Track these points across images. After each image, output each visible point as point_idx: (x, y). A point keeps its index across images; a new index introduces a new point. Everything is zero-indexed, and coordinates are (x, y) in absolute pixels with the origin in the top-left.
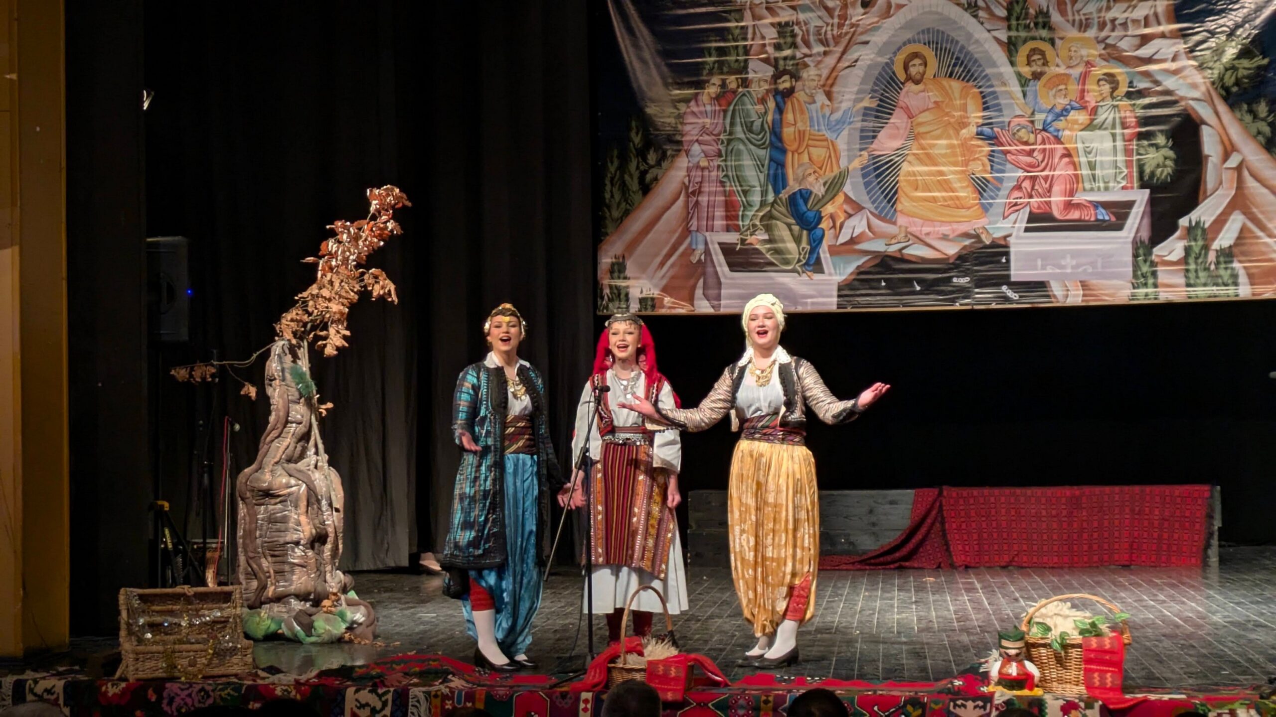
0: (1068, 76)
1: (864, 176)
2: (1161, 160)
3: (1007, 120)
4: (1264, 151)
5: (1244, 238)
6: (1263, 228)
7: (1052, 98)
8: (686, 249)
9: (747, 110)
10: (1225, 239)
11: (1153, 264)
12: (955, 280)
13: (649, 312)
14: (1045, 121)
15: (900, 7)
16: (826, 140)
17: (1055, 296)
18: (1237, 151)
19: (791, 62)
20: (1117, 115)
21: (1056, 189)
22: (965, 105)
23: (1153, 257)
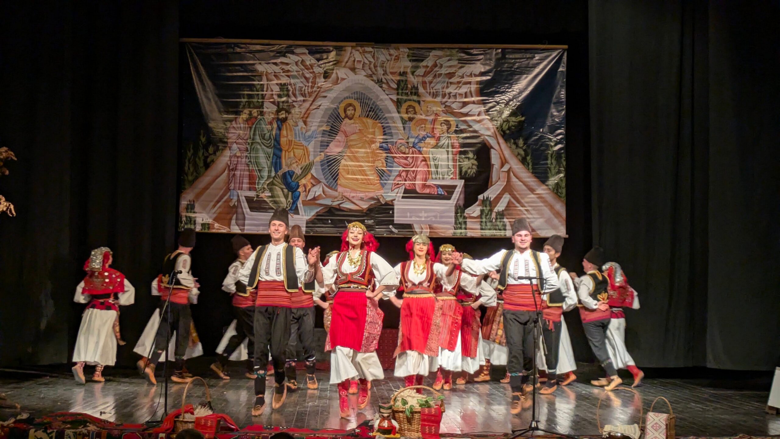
0: (426, 120)
1: (322, 165)
2: (471, 165)
3: (395, 141)
4: (521, 164)
5: (510, 207)
6: (519, 202)
7: (418, 131)
8: (227, 199)
9: (263, 128)
10: (501, 207)
11: (465, 218)
12: (366, 221)
13: (206, 231)
14: (414, 143)
15: (343, 79)
16: (303, 146)
17: (416, 232)
18: (508, 163)
19: (286, 104)
20: (450, 142)
21: (418, 177)
22: (374, 132)
23: (465, 214)
